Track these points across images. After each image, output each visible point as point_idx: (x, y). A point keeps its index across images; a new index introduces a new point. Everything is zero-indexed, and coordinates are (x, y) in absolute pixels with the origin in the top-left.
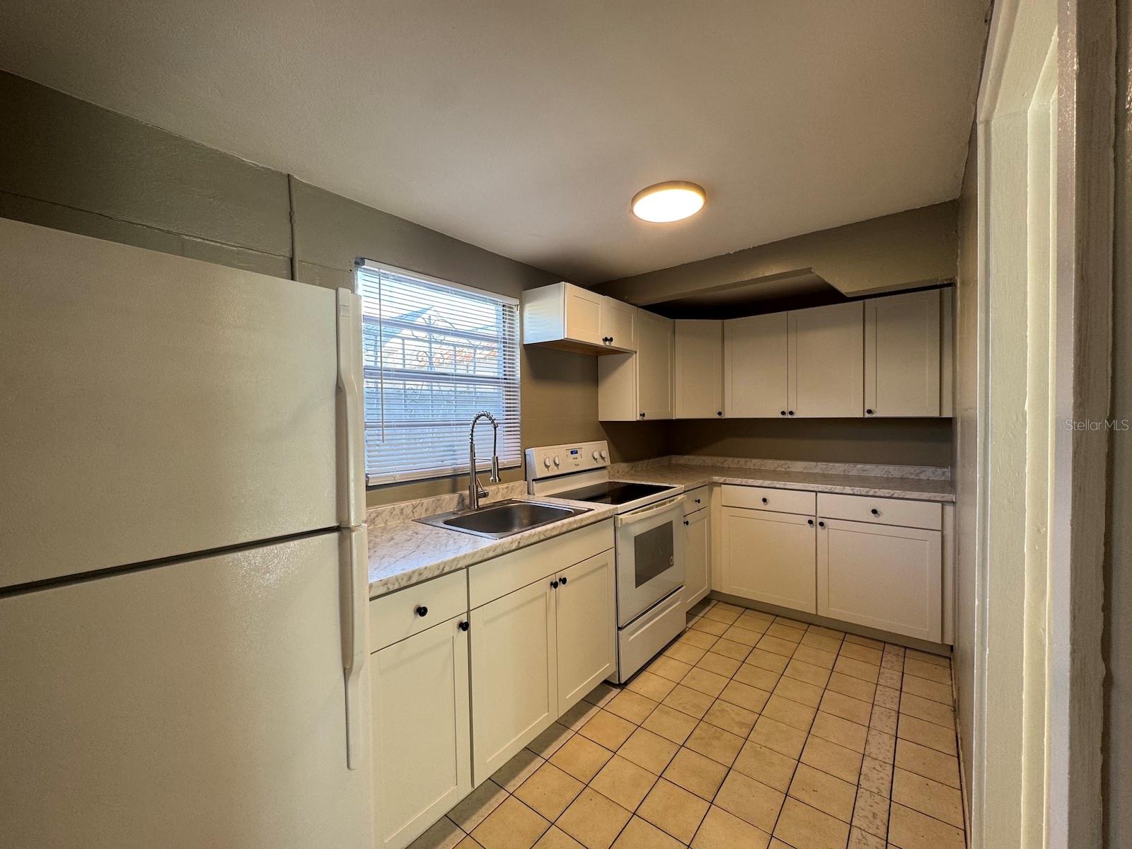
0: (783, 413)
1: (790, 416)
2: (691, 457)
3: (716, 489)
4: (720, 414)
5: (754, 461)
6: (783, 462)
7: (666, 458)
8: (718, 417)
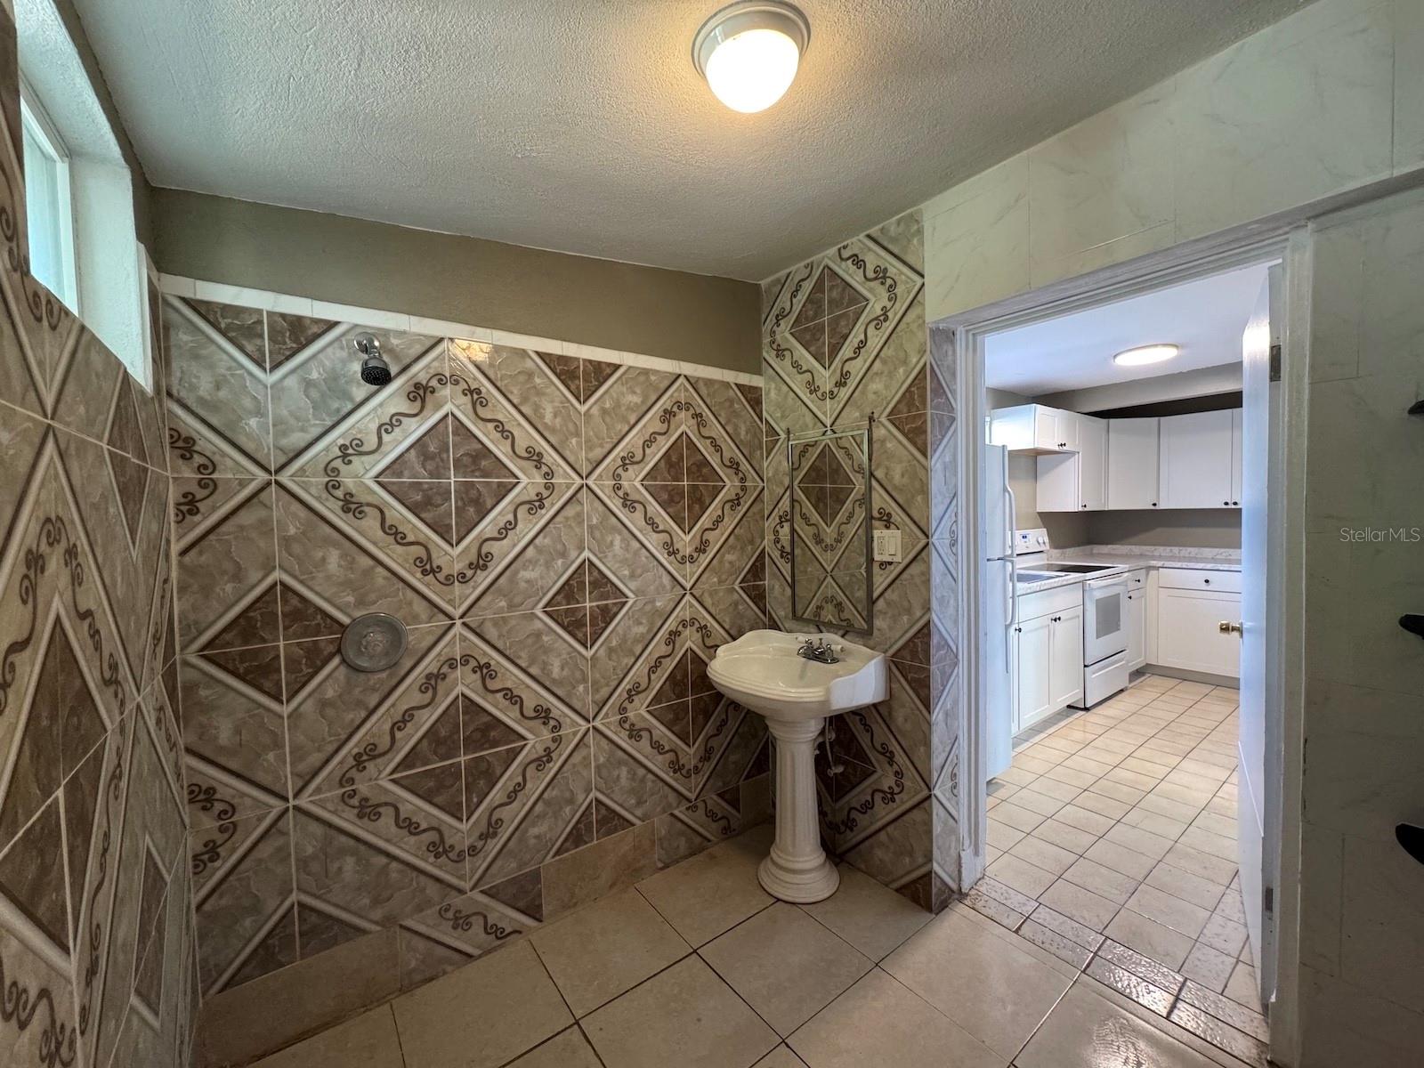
0: (1226, 504)
1: (1233, 507)
2: (1114, 546)
3: (1153, 573)
4: (1155, 505)
5: (1190, 549)
6: (1223, 550)
7: (1089, 547)
8: (1153, 508)
